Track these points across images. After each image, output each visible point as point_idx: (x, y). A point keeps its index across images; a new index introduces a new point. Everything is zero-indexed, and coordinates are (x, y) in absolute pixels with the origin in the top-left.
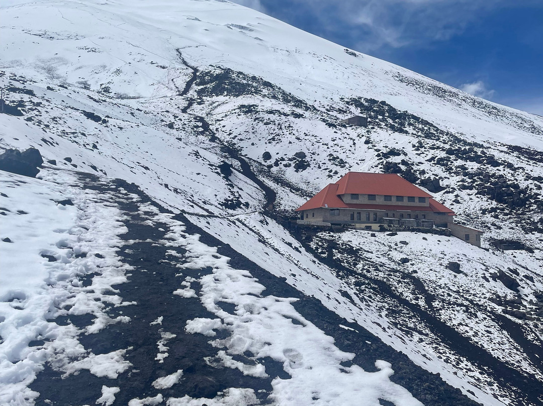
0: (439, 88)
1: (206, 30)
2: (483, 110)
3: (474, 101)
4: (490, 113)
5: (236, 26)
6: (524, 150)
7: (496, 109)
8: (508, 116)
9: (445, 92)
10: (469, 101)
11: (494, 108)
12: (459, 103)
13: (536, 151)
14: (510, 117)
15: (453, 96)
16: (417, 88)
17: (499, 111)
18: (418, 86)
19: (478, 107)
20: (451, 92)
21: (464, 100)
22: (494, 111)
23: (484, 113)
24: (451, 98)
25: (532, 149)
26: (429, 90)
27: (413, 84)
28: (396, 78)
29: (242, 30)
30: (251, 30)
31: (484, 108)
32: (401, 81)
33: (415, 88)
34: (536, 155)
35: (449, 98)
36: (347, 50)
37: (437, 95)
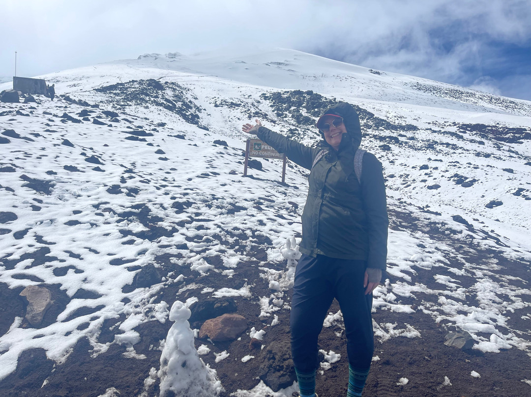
0: (456, 90)
1: (247, 69)
2: (500, 105)
3: (492, 98)
4: (507, 107)
5: (275, 63)
6: (490, 128)
7: (514, 103)
8: (526, 108)
9: (462, 93)
10: (486, 98)
11: (511, 102)
12: (476, 101)
13: (507, 128)
14: (528, 109)
15: (470, 96)
16: (434, 94)
17: (517, 105)
18: (436, 92)
19: (495, 103)
20: (468, 93)
21: (481, 98)
22: (511, 104)
23: (500, 107)
24: (468, 98)
25: (500, 126)
26: (446, 93)
27: (430, 90)
28: (415, 88)
29: (279, 66)
30: (286, 65)
31: (501, 103)
32: (419, 89)
33: (432, 94)
34: (507, 133)
35: (465, 98)
36: (371, 70)
37: (453, 97)
